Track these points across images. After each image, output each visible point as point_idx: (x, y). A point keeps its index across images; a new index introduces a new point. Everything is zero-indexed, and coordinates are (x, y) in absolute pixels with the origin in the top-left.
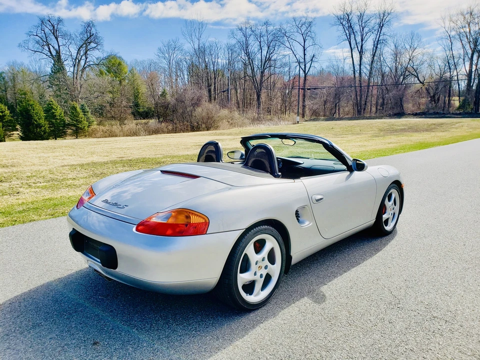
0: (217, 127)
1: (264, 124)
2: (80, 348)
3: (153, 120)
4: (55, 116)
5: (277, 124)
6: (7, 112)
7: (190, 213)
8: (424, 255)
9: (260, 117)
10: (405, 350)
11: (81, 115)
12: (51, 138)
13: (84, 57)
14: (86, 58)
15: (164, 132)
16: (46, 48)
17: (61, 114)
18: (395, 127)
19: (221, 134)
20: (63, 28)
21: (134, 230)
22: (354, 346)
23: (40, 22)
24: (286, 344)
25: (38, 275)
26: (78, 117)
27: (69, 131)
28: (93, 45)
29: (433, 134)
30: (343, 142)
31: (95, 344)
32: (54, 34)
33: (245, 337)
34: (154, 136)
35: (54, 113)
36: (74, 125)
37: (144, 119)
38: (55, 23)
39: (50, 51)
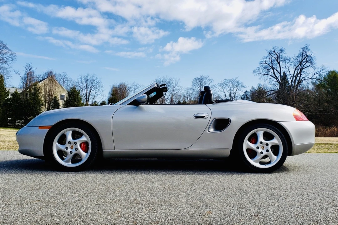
13: (299, 75)
14: (301, 75)
16: (271, 71)
20: (284, 55)
23: (268, 54)
28: (308, 64)
32: (277, 60)
38: (279, 53)
39: (274, 73)
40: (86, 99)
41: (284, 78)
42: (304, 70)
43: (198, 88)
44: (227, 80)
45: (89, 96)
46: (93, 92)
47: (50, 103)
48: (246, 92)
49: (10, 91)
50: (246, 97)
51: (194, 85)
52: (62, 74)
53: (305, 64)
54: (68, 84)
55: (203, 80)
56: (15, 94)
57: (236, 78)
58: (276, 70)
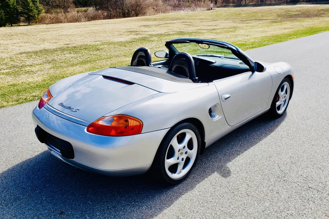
0: (144, 13)
1: (183, 10)
2: (51, 217)
3: (91, 8)
4: (9, 5)
5: (194, 10)
7: (128, 118)
8: (306, 135)
9: (180, 4)
10: (287, 215)
11: (31, 4)
12: (7, 24)
15: (100, 18)
17: (14, 4)
18: (290, 12)
19: (148, 20)
21: (86, 130)
22: (250, 213)
24: (201, 211)
25: (12, 156)
26: (29, 6)
27: (22, 18)
29: (321, 19)
30: (247, 28)
31: (62, 213)
33: (171, 207)
34: (93, 22)
35: (8, 2)
36: (26, 13)
37: (84, 7)
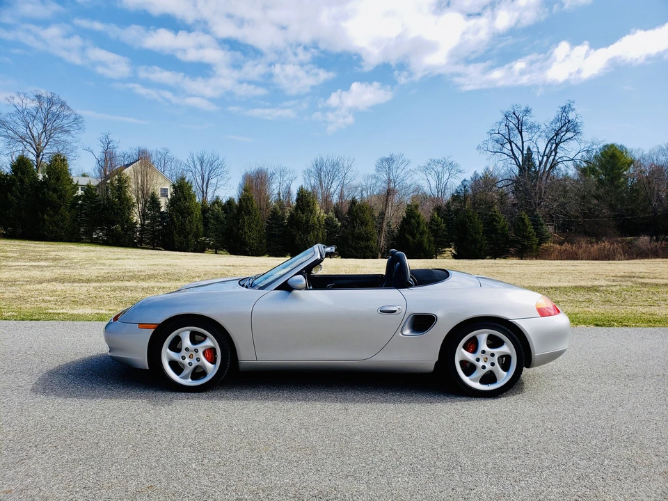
6: (443, 226)
11: (531, 229)
12: (487, 257)
13: (553, 154)
14: (556, 153)
16: (508, 146)
17: (504, 228)
20: (529, 120)
23: (504, 117)
26: (526, 232)
28: (569, 135)
32: (518, 128)
38: (521, 115)
39: (512, 150)
40: (203, 192)
41: (528, 157)
42: (561, 145)
43: (385, 176)
44: (434, 161)
45: (207, 187)
46: (213, 181)
47: (146, 204)
48: (465, 180)
49: (79, 183)
50: (463, 189)
51: (378, 170)
52: (162, 151)
53: (564, 135)
54: (173, 168)
55: (393, 162)
56: (88, 189)
57: (449, 157)
58: (516, 145)
